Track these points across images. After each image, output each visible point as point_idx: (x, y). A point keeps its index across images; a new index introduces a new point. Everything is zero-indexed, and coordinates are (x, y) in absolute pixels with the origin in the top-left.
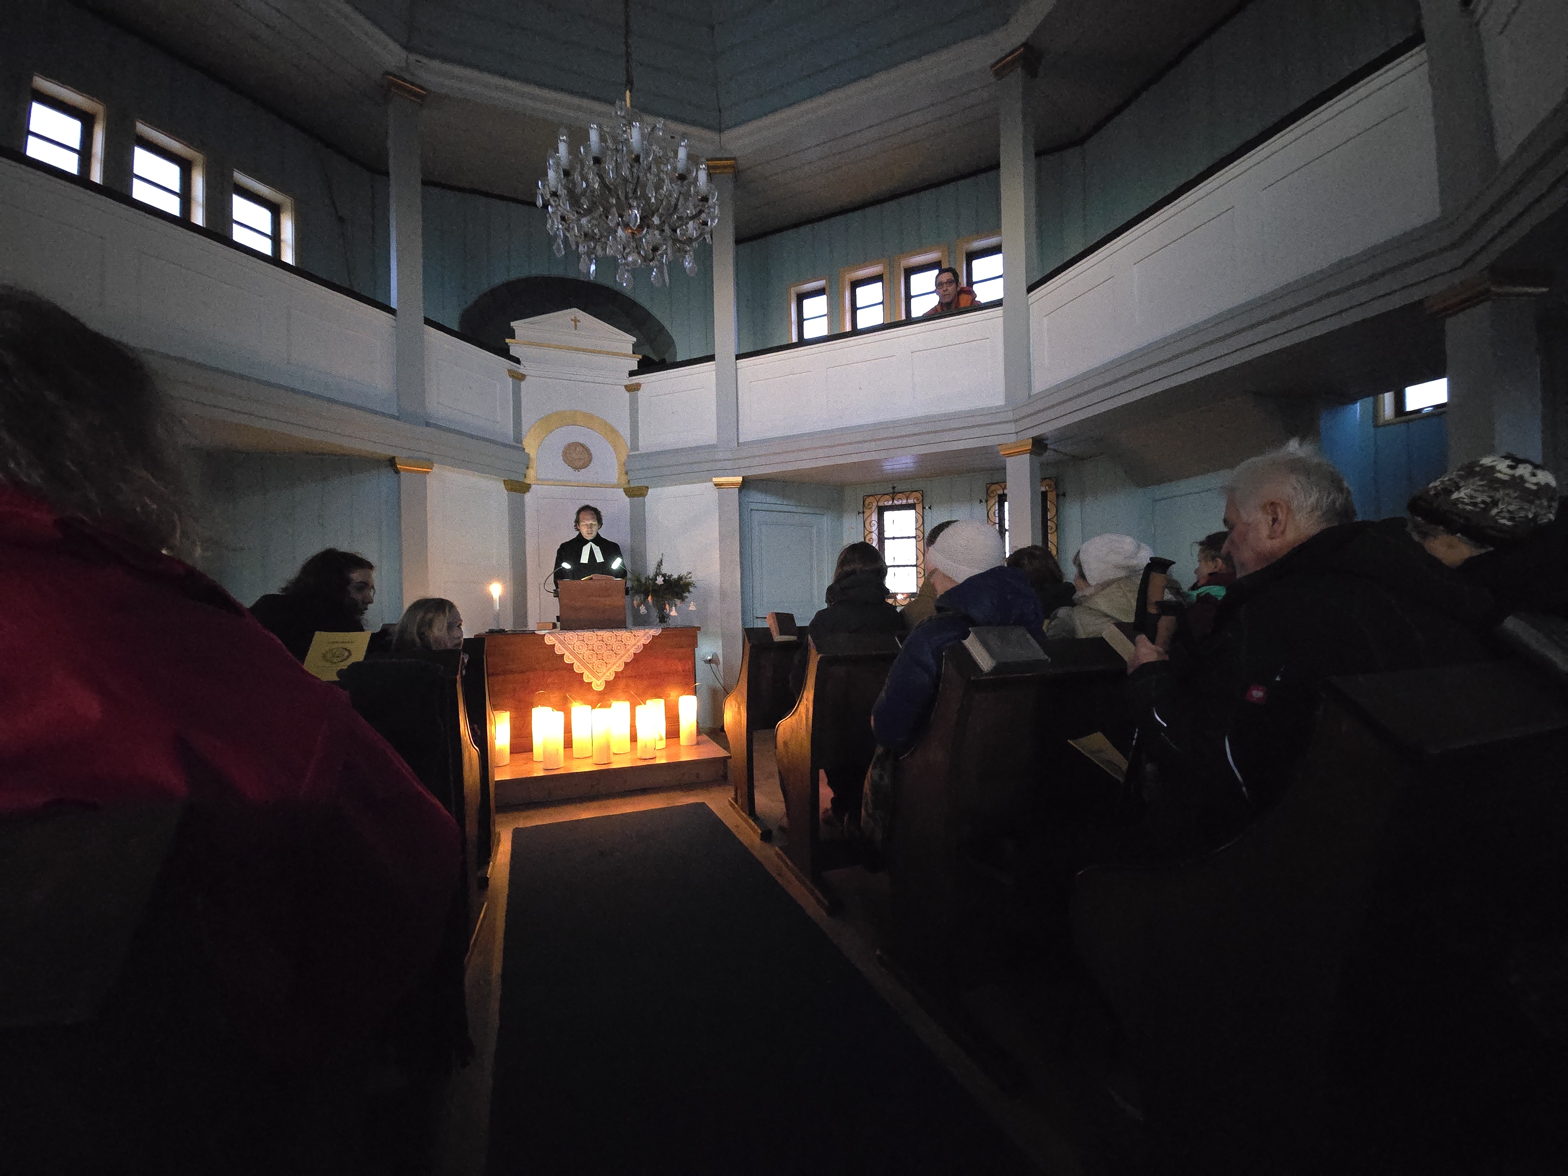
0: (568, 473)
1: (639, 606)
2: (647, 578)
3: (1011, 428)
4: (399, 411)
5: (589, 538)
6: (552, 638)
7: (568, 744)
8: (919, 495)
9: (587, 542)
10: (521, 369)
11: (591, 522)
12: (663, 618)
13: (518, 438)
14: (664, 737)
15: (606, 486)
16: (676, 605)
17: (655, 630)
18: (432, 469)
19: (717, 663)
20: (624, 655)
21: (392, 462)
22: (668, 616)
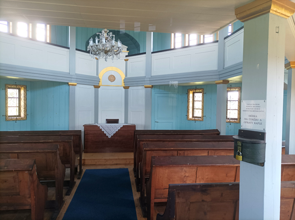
0: (110, 83)
8: (202, 89)
13: (97, 74)
15: (119, 86)
20: (116, 130)
21: (68, 83)
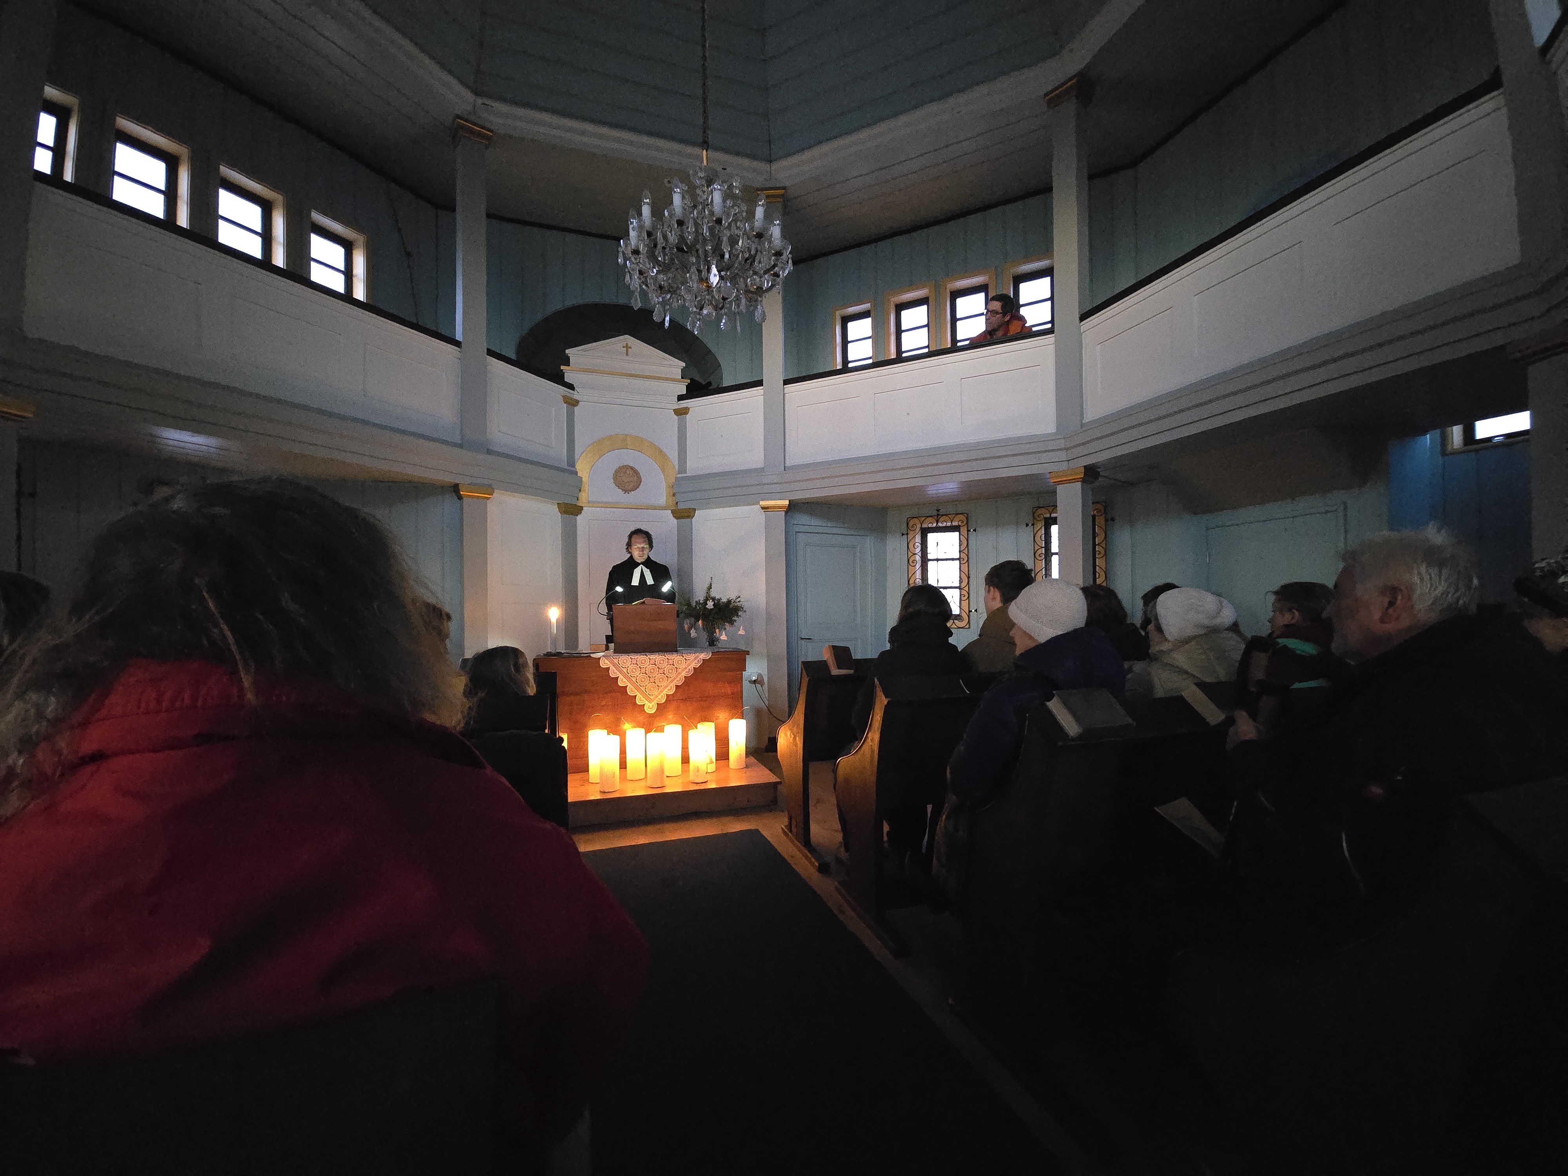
0: (617, 495)
1: (690, 629)
2: (698, 603)
3: (1063, 455)
4: (462, 439)
5: (639, 560)
6: (606, 661)
7: (623, 765)
8: (963, 517)
9: (638, 565)
10: (575, 395)
11: (642, 545)
12: (712, 642)
13: (572, 463)
14: (714, 760)
15: (655, 508)
16: (725, 629)
17: (706, 653)
18: (492, 495)
19: (762, 685)
20: (675, 679)
21: (455, 489)
22: (718, 640)
